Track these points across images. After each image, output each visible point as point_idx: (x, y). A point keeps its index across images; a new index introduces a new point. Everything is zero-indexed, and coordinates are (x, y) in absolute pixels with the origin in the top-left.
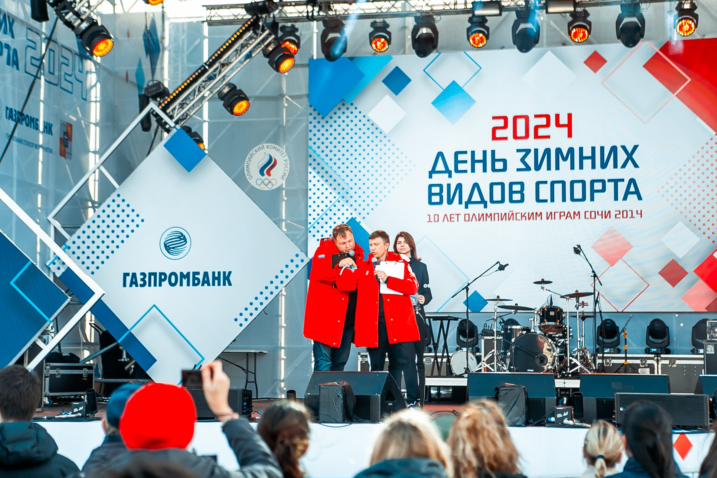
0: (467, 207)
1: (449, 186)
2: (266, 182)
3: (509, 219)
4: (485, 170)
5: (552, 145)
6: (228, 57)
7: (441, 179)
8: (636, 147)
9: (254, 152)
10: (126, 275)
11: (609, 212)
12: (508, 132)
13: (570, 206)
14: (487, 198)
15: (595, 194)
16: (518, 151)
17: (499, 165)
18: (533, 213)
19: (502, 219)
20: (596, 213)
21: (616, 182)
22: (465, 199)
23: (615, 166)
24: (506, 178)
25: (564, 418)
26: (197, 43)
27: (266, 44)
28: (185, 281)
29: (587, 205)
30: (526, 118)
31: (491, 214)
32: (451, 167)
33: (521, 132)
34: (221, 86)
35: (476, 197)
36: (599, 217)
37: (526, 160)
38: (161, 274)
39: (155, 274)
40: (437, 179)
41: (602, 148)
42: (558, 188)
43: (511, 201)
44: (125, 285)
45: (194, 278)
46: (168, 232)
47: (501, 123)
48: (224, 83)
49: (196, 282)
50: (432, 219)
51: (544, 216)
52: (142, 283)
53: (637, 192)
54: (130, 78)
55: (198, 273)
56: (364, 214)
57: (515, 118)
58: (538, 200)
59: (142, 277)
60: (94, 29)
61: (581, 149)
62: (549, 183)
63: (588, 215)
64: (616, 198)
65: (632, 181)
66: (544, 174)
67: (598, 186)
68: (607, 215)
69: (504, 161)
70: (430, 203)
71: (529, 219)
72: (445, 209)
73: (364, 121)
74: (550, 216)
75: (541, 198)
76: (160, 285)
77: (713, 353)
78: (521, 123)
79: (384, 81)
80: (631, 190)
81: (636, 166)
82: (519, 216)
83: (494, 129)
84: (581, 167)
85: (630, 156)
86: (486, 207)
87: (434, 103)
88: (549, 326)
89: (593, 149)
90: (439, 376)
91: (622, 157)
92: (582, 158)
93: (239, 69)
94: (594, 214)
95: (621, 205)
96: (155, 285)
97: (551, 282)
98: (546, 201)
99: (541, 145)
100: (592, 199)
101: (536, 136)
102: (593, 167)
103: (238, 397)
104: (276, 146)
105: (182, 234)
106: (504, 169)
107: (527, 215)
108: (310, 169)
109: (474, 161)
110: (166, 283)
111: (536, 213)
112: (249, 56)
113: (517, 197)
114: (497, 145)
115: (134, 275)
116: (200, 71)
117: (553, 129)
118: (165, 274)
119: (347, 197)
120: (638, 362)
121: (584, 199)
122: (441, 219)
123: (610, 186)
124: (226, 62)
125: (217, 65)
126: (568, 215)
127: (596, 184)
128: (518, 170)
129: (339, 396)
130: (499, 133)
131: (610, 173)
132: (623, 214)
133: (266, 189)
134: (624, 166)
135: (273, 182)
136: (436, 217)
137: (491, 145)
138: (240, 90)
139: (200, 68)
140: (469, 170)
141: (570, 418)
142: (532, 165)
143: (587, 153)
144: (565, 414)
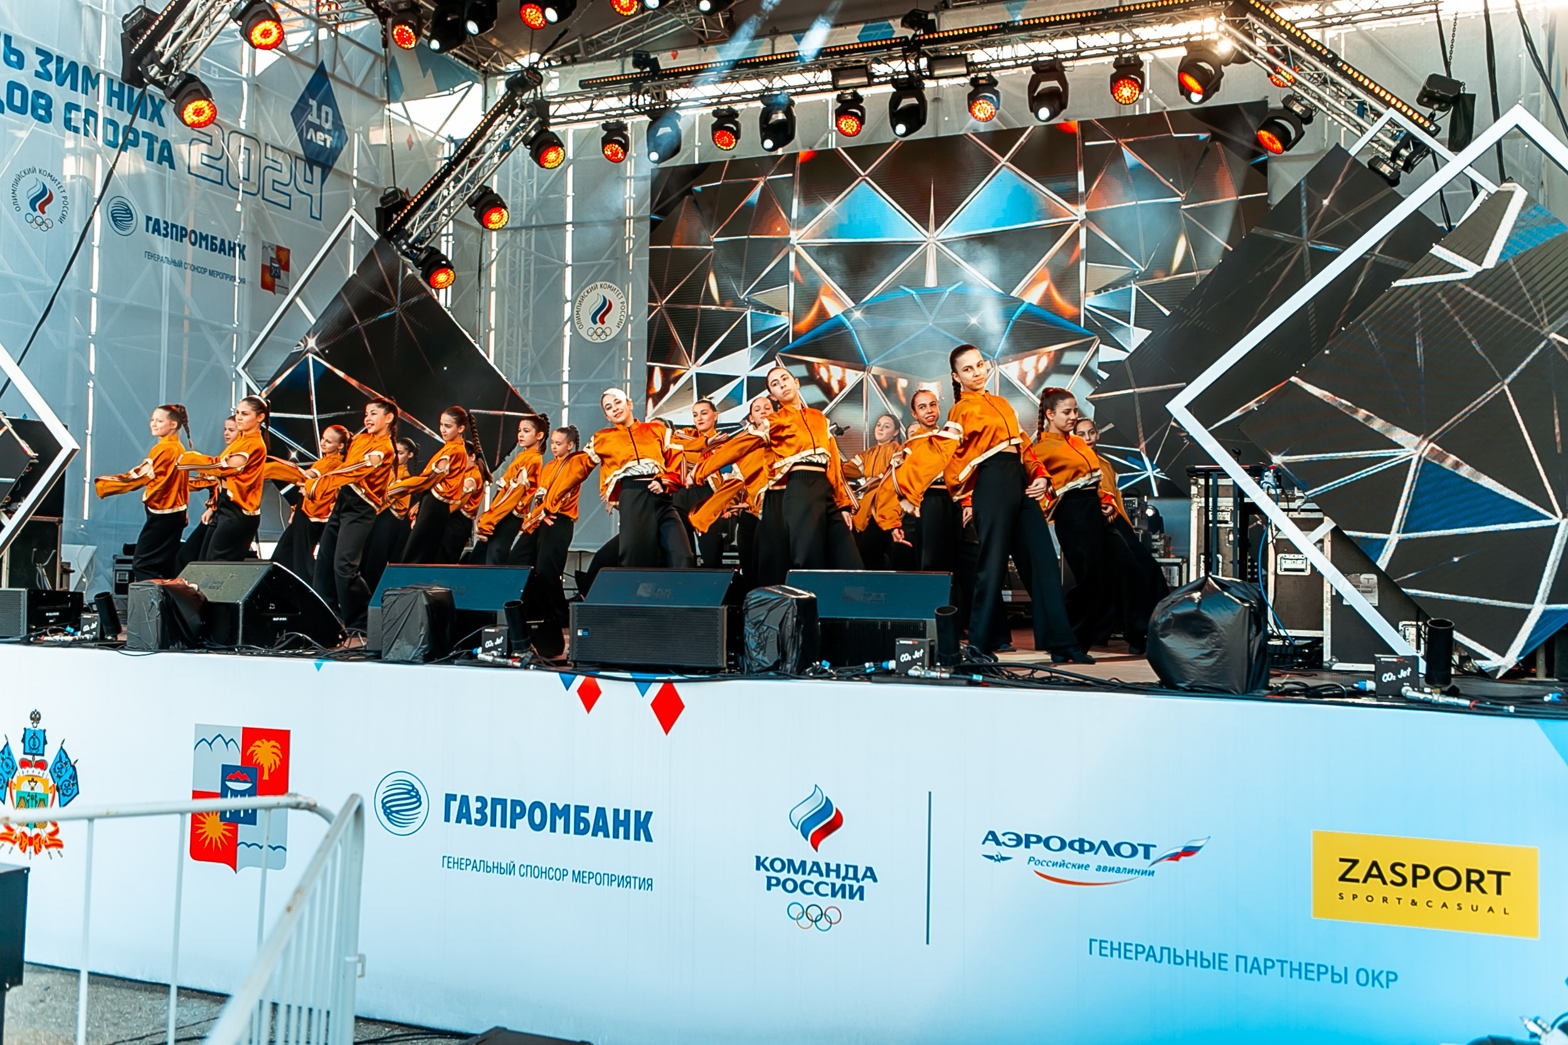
2: (599, 331)
9: (586, 294)
25: (496, 647)
104: (611, 285)
116: (443, 171)
125: (465, 161)
129: (153, 604)
133: (599, 341)
135: (608, 331)
138: (496, 195)
139: (443, 167)
144: (499, 641)
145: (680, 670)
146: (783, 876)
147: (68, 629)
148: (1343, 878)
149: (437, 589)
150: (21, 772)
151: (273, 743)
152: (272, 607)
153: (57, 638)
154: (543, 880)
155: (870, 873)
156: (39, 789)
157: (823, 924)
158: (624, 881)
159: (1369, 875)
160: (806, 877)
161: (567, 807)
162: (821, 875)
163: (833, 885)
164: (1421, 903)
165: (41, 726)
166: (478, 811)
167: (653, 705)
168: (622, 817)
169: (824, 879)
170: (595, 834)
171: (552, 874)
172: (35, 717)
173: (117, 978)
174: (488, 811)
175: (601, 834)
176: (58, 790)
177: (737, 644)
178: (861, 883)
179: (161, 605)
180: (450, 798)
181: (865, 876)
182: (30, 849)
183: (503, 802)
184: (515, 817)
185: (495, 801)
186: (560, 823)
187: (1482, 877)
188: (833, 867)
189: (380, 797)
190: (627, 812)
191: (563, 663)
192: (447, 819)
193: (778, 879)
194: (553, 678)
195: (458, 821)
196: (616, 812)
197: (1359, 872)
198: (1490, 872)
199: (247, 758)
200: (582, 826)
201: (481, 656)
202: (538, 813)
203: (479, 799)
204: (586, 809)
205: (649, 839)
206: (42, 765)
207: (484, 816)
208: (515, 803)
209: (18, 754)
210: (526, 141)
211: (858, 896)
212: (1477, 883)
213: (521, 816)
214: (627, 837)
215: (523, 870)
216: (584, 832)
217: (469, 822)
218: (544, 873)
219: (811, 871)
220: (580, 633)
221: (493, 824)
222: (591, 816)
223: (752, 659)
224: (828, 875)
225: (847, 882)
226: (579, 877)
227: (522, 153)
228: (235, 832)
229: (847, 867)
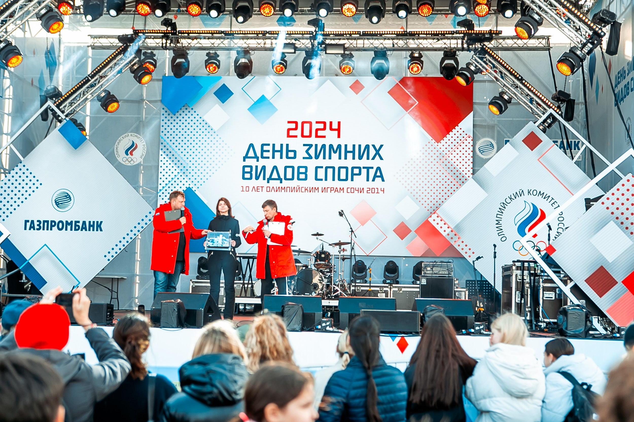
0: (268, 182)
1: (257, 167)
2: (130, 159)
3: (297, 191)
4: (281, 158)
5: (327, 142)
6: (105, 72)
7: (252, 162)
8: (381, 146)
9: (122, 139)
10: (26, 221)
11: (363, 189)
12: (298, 132)
13: (337, 184)
14: (282, 176)
15: (354, 176)
16: (304, 145)
17: (291, 154)
18: (312, 188)
19: (292, 191)
20: (355, 189)
21: (368, 168)
22: (267, 176)
23: (368, 158)
24: (295, 163)
25: (327, 326)
26: (83, 60)
27: (132, 64)
28: (69, 227)
29: (349, 184)
30: (310, 123)
31: (284, 188)
32: (259, 154)
33: (306, 133)
34: (99, 92)
35: (275, 176)
36: (356, 192)
37: (309, 152)
38: (52, 221)
39: (47, 222)
40: (249, 162)
41: (360, 146)
42: (330, 171)
43: (299, 179)
44: (25, 229)
45: (76, 225)
46: (58, 193)
47: (293, 126)
48: (102, 90)
49: (77, 228)
50: (244, 190)
51: (320, 190)
52: (38, 227)
53: (381, 176)
54: (34, 83)
55: (79, 222)
56: (198, 185)
57: (303, 123)
58: (316, 179)
59: (38, 223)
60: (9, 48)
61: (346, 146)
62: (324, 168)
63: (349, 190)
64: (368, 180)
65: (379, 169)
66: (321, 162)
67: (356, 171)
68: (361, 191)
69: (295, 152)
70: (244, 178)
71: (310, 192)
72: (253, 183)
73: (200, 121)
74: (324, 190)
75: (318, 178)
76: (51, 229)
77: (425, 284)
78: (307, 126)
79: (215, 94)
80: (377, 175)
81: (381, 159)
82: (303, 190)
83: (289, 130)
84: (346, 158)
85: (377, 152)
86: (281, 182)
87: (249, 109)
88: (320, 264)
89: (354, 146)
90: (246, 297)
91: (372, 152)
92: (346, 152)
93: (113, 80)
95: (371, 184)
96: (47, 229)
97: (323, 235)
98: (322, 180)
99: (320, 142)
100: (352, 180)
101: (317, 136)
102: (354, 158)
103: (104, 309)
104: (137, 135)
105: (68, 194)
106: (295, 157)
107: (308, 189)
108: (161, 152)
109: (274, 151)
110: (55, 228)
111: (315, 188)
112: (120, 72)
113: (302, 176)
114: (290, 141)
115: (32, 222)
116: (84, 81)
117: (327, 132)
118: (55, 222)
119: (187, 173)
120: (378, 289)
121: (346, 179)
122: (251, 189)
123: (364, 171)
124: (103, 75)
125: (97, 77)
126: (336, 190)
127: (355, 170)
128: (304, 158)
129: (175, 310)
130: (292, 133)
131: (364, 162)
133: (129, 164)
134: (373, 159)
135: (135, 160)
136: (247, 188)
137: (286, 141)
138: (113, 95)
139: (85, 79)
140: (271, 157)
141: (331, 326)
142: (313, 155)
143: (350, 148)
167: (397, 344)
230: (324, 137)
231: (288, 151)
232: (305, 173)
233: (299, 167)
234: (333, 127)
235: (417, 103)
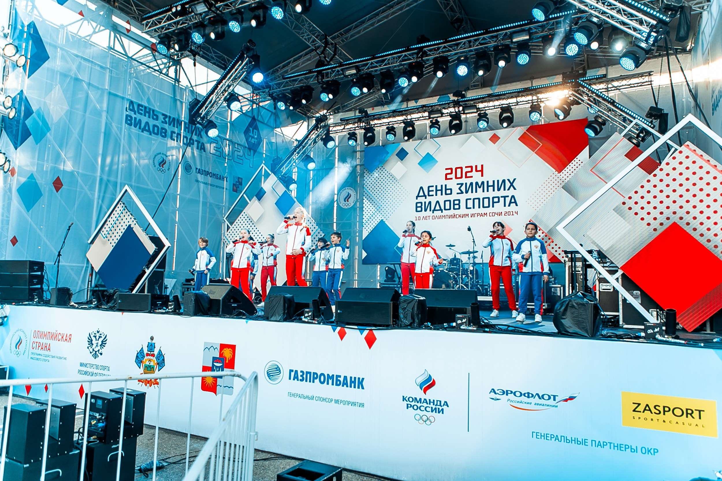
0: (433, 213)
1: (425, 203)
2: (347, 204)
3: (453, 218)
4: (442, 194)
5: (474, 181)
7: (422, 200)
8: (514, 180)
9: (342, 191)
11: (501, 212)
12: (453, 176)
13: (482, 210)
14: (443, 208)
15: (495, 204)
16: (458, 184)
17: (448, 192)
18: (464, 215)
19: (450, 218)
20: (495, 213)
21: (505, 197)
22: (432, 208)
23: (505, 190)
24: (451, 198)
29: (491, 210)
30: (461, 168)
31: (444, 216)
32: (426, 194)
33: (459, 175)
35: (438, 208)
36: (496, 215)
37: (461, 189)
40: (420, 199)
41: (498, 181)
42: (476, 201)
43: (454, 209)
47: (449, 171)
50: (417, 219)
51: (470, 216)
53: (515, 202)
56: (387, 217)
57: (456, 169)
58: (467, 208)
61: (488, 182)
62: (472, 199)
63: (491, 214)
64: (505, 206)
65: (513, 197)
66: (470, 195)
67: (496, 200)
68: (500, 214)
69: (451, 190)
70: (417, 211)
71: (462, 217)
72: (423, 214)
74: (473, 215)
75: (468, 207)
78: (459, 171)
79: (396, 155)
80: (512, 201)
81: (515, 189)
82: (458, 216)
83: (446, 175)
84: (488, 191)
85: (512, 184)
86: (442, 212)
87: (419, 164)
88: (453, 268)
89: (494, 181)
91: (508, 184)
92: (488, 186)
94: (494, 214)
95: (507, 209)
97: (454, 246)
98: (470, 208)
99: (468, 181)
100: (493, 206)
101: (466, 177)
102: (494, 190)
104: (351, 188)
106: (451, 194)
107: (461, 215)
108: (364, 198)
109: (437, 190)
111: (466, 214)
113: (456, 207)
114: (447, 182)
117: (474, 173)
119: (380, 210)
121: (489, 207)
122: (422, 218)
123: (502, 200)
126: (481, 215)
127: (495, 199)
128: (458, 193)
130: (448, 176)
131: (502, 193)
132: (507, 213)
133: (347, 208)
134: (509, 189)
135: (350, 205)
136: (419, 218)
137: (444, 182)
140: (435, 195)
142: (464, 191)
143: (491, 183)
144: (310, 314)
145: (375, 325)
146: (413, 404)
147: (164, 308)
148: (634, 411)
149: (288, 295)
150: (146, 358)
151: (230, 349)
152: (232, 301)
153: (160, 311)
154: (324, 402)
155: (446, 404)
156: (152, 364)
157: (428, 422)
158: (354, 404)
159: (645, 410)
160: (421, 404)
161: (333, 375)
162: (427, 404)
163: (432, 408)
164: (667, 421)
165: (153, 342)
166: (301, 376)
167: (365, 338)
168: (353, 380)
169: (428, 405)
170: (343, 386)
171: (327, 400)
172: (152, 339)
173: (177, 432)
174: (305, 376)
175: (345, 386)
176: (158, 364)
177: (396, 316)
178: (443, 407)
179: (195, 300)
180: (291, 371)
181: (444, 405)
182: (148, 385)
183: (310, 373)
184: (314, 379)
185: (307, 373)
186: (330, 381)
187: (693, 412)
188: (432, 401)
189: (266, 370)
190: (355, 378)
191: (333, 322)
192: (290, 379)
193: (411, 405)
194: (329, 327)
195: (294, 379)
196: (351, 378)
197: (641, 408)
198: (696, 410)
199: (221, 355)
200: (338, 383)
201: (304, 319)
202: (322, 377)
203: (301, 372)
204: (340, 376)
205: (363, 388)
206: (153, 355)
207: (303, 378)
208: (314, 373)
209: (146, 351)
210: (322, 139)
211: (441, 412)
212: (691, 414)
213: (316, 378)
214: (355, 387)
215: (317, 399)
216: (339, 385)
217: (298, 380)
218: (324, 400)
219: (424, 402)
220: (339, 311)
221: (306, 381)
222: (342, 379)
223: (402, 321)
224: (430, 404)
225: (437, 407)
226: (337, 401)
227: (320, 143)
228: (216, 381)
229: (437, 401)
230: (472, 177)
231: (446, 189)
232: (459, 204)
233: (454, 201)
234: (478, 169)
235: (541, 144)
